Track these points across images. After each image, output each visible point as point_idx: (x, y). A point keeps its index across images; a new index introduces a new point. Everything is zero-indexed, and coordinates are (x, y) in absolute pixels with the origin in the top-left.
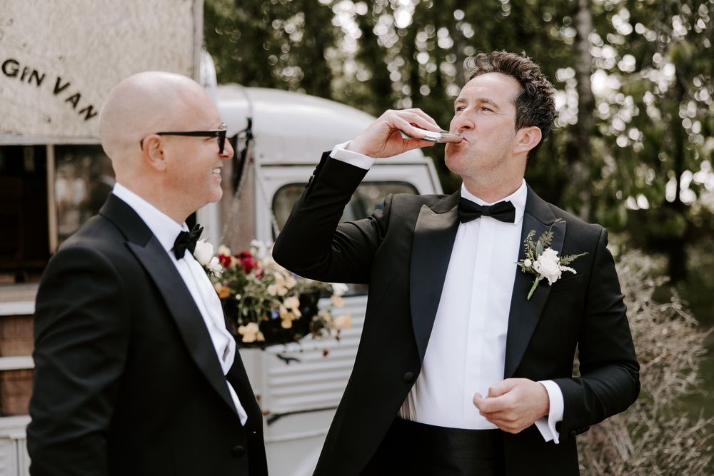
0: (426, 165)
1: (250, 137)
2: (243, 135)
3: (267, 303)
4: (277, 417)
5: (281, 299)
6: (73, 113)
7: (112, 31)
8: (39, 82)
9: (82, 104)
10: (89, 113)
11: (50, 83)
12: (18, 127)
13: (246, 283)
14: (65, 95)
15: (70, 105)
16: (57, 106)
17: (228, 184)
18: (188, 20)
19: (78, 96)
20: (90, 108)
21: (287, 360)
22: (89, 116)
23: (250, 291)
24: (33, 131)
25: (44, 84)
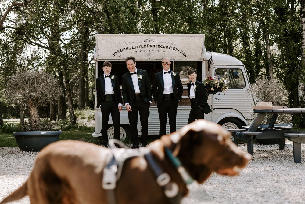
0: (243, 65)
1: (212, 59)
2: (210, 60)
3: (214, 84)
4: (215, 109)
5: (216, 84)
6: (183, 56)
7: (190, 43)
8: (178, 51)
9: (185, 54)
10: (186, 56)
11: (180, 51)
12: (175, 58)
13: (211, 82)
14: (182, 53)
15: (183, 54)
16: (181, 55)
17: (207, 68)
18: (202, 40)
19: (184, 53)
20: (186, 55)
21: (217, 99)
22: (185, 56)
23: (212, 83)
24: (177, 59)
25: (179, 51)
